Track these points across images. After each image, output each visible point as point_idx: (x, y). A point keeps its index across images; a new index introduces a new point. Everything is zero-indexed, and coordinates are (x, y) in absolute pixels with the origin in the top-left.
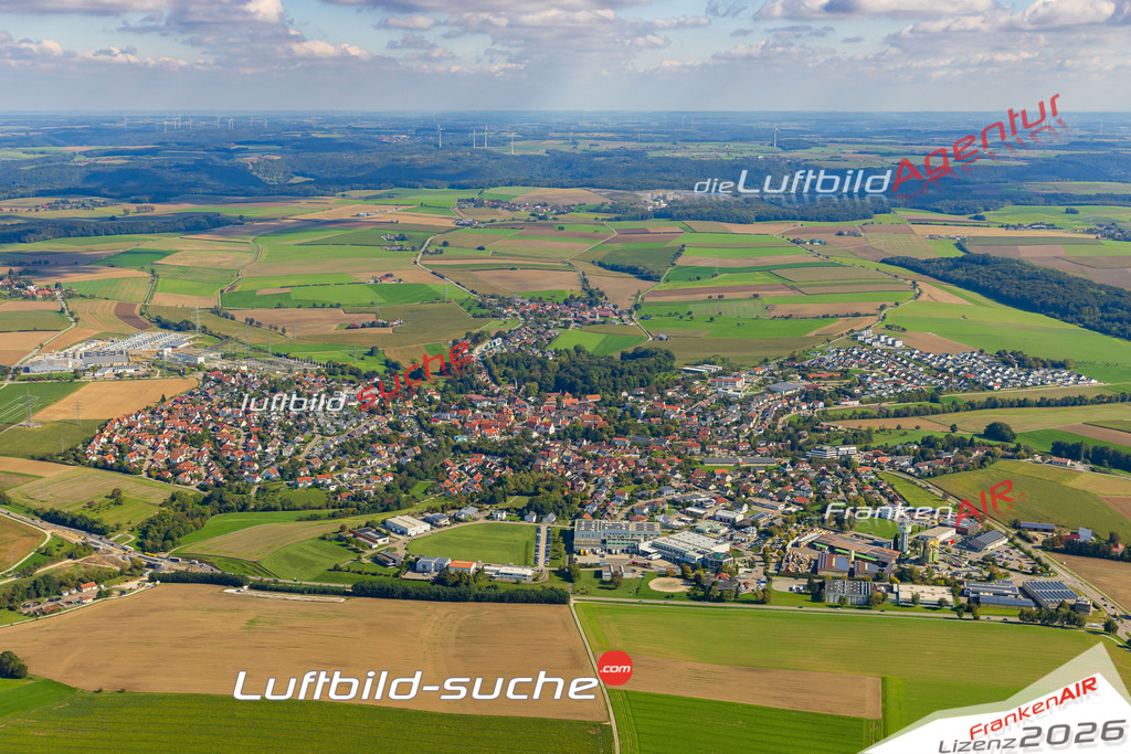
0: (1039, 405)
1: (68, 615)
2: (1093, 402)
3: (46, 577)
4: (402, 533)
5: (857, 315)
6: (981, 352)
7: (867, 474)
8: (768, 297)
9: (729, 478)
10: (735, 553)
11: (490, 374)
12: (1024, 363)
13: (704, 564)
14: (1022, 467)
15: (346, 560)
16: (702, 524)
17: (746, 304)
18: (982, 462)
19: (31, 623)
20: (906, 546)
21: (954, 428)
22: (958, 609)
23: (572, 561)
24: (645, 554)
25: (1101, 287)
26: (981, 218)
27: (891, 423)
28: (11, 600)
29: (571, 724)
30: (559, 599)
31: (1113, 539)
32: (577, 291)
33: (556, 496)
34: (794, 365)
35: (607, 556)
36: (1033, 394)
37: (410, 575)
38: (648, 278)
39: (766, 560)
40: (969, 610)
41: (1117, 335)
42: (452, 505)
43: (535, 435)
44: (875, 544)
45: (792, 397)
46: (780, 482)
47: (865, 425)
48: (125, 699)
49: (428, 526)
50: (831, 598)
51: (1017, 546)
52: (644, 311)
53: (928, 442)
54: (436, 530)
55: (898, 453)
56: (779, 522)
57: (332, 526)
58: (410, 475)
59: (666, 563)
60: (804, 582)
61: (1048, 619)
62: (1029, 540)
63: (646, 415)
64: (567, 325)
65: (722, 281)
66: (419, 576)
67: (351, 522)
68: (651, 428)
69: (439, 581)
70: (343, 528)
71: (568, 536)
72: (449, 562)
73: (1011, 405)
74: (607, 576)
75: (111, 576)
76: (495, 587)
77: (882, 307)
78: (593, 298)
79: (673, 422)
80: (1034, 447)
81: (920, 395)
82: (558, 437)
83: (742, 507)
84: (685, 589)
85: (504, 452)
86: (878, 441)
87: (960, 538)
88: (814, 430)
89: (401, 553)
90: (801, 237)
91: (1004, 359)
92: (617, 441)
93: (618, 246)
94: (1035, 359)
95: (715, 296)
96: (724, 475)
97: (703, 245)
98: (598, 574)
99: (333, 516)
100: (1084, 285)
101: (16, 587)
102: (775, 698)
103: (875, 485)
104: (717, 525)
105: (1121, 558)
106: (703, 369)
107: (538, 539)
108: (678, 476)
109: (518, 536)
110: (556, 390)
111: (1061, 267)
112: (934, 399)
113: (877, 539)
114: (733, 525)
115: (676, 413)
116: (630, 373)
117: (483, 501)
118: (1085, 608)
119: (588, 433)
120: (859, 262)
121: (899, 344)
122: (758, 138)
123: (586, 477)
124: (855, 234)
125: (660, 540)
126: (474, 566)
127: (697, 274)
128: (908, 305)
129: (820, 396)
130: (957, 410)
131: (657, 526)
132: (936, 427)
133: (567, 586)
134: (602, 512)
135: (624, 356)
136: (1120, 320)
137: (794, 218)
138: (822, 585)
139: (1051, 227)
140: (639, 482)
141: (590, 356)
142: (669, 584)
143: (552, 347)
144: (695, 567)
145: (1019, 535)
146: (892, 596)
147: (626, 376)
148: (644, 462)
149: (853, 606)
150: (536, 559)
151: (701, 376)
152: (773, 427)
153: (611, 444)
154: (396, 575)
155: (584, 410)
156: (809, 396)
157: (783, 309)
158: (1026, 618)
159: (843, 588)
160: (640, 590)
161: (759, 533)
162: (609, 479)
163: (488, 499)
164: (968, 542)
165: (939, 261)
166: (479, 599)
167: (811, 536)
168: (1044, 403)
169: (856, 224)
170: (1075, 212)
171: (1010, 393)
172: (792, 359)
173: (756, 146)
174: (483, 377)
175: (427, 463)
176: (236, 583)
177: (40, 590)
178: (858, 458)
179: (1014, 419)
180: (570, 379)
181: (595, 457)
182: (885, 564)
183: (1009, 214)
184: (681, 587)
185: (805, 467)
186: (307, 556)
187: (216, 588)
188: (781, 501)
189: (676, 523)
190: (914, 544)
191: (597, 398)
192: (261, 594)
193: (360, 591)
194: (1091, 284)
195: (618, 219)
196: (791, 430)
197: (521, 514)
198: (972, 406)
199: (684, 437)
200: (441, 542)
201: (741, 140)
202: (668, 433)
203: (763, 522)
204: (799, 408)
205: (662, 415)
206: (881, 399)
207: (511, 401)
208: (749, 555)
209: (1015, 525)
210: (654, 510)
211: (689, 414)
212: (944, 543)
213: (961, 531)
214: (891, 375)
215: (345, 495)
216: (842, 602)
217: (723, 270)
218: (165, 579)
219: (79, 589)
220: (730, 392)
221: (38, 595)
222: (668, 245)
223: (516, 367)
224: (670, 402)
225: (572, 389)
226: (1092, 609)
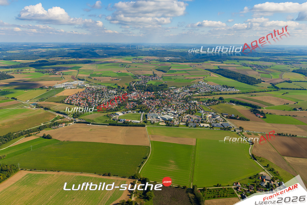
0: (229, 94)
1: (60, 128)
2: (238, 94)
3: (56, 122)
4: (118, 115)
5: (200, 79)
6: (220, 85)
7: (198, 106)
8: (185, 75)
9: (175, 106)
10: (174, 118)
11: (136, 88)
12: (227, 87)
13: (169, 120)
14: (225, 104)
15: (108, 120)
16: (169, 114)
17: (181, 77)
18: (218, 104)
19: (53, 130)
20: (203, 117)
21: (214, 98)
22: (211, 128)
23: (147, 120)
24: (159, 118)
25: (241, 74)
26: (223, 62)
27: (203, 97)
28: (50, 126)
29: (143, 146)
30: (144, 126)
31: (237, 116)
32: (152, 74)
33: (145, 109)
34: (188, 87)
35: (153, 119)
36: (228, 92)
37: (119, 122)
38: (165, 72)
39: (179, 120)
40: (212, 128)
41: (243, 83)
42: (127, 110)
43: (143, 99)
44: (198, 117)
45: (187, 92)
46: (183, 107)
47: (199, 97)
48: (68, 142)
49: (122, 114)
50: (189, 126)
51: (222, 117)
52: (163, 78)
53: (209, 100)
54: (124, 114)
55: (204, 102)
56: (182, 113)
57: (106, 114)
58: (120, 105)
59: (163, 120)
60: (185, 123)
61: (225, 129)
62: (224, 116)
63: (162, 95)
64: (150, 80)
65: (177, 73)
66: (120, 122)
67: (109, 113)
68: (162, 98)
69: (124, 123)
70: (108, 114)
71: (146, 116)
72: (126, 120)
73: (224, 94)
74: (152, 122)
75: (68, 122)
76: (133, 124)
77: (204, 77)
78: (155, 75)
79: (166, 97)
80: (227, 101)
81: (209, 92)
82: (146, 99)
83: (176, 111)
84: (165, 124)
85: (137, 102)
86: (201, 100)
87: (212, 116)
88: (190, 98)
89: (118, 118)
90: (192, 65)
91: (224, 86)
92: (156, 100)
93: (160, 67)
94: (229, 86)
95: (176, 75)
96: (174, 105)
97: (175, 66)
98: (151, 122)
99: (107, 112)
100: (239, 74)
101: (51, 124)
102: (178, 142)
103: (199, 107)
104: (172, 114)
105: (238, 119)
106: (172, 88)
107: (141, 116)
108: (166, 106)
109: (138, 116)
110: (147, 91)
111: (235, 71)
112: (211, 93)
113: (198, 116)
114: (174, 114)
115: (167, 95)
116: (160, 88)
117: (132, 110)
118: (231, 127)
119: (152, 98)
120: (201, 70)
121: (206, 84)
122: (186, 48)
123: (150, 106)
124: (201, 65)
125: (162, 116)
126: (130, 120)
127: (173, 71)
128: (208, 77)
129: (192, 92)
130: (215, 95)
131: (161, 114)
132: (211, 98)
133: (145, 124)
134: (152, 112)
135: (159, 85)
136: (244, 80)
137: (191, 62)
138: (188, 124)
139: (234, 64)
140: (159, 107)
141: (153, 85)
142: (163, 124)
143: (147, 84)
144: (167, 121)
145: (222, 115)
146: (200, 125)
147: (159, 89)
148: (161, 103)
149: (193, 127)
150: (141, 119)
151: (172, 89)
152: (183, 97)
153: (155, 100)
154: (116, 122)
155: (151, 94)
156: (190, 92)
157: (187, 78)
158: (221, 129)
159: (192, 124)
160: (158, 124)
161: (179, 115)
162: (154, 106)
163: (133, 109)
164: (213, 116)
165: (215, 70)
166: (130, 126)
167: (187, 116)
168: (230, 94)
169: (201, 63)
170: (239, 62)
171: (224, 92)
172: (188, 86)
173: (186, 49)
174: (134, 89)
175: (123, 103)
176: (89, 123)
177: (55, 124)
178: (197, 103)
179: (224, 97)
180: (149, 89)
181: (152, 102)
182: (199, 120)
183: (228, 62)
184: (164, 124)
185: (188, 104)
186: (101, 119)
187: (86, 124)
188: (183, 110)
189: (165, 113)
190: (204, 117)
191: (154, 92)
192: (93, 125)
193: (110, 125)
194: (240, 74)
195: (160, 62)
196: (186, 98)
197: (139, 112)
198: (217, 94)
199: (168, 99)
200: (124, 117)
201: (183, 48)
202: (165, 98)
203: (179, 113)
204: (188, 94)
205: (164, 95)
206: (202, 93)
207: (139, 93)
208: (177, 119)
209: (222, 114)
210: (161, 111)
211: (169, 95)
212: (209, 117)
213: (212, 115)
214: (204, 89)
215: (109, 109)
216: (191, 126)
217: (178, 71)
218: (77, 123)
219: (62, 124)
220: (177, 91)
221: (55, 125)
222: (169, 66)
223: (140, 87)
224: (166, 93)
225: (150, 91)
226: (232, 128)
